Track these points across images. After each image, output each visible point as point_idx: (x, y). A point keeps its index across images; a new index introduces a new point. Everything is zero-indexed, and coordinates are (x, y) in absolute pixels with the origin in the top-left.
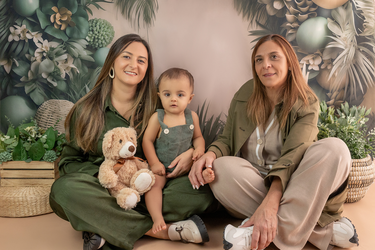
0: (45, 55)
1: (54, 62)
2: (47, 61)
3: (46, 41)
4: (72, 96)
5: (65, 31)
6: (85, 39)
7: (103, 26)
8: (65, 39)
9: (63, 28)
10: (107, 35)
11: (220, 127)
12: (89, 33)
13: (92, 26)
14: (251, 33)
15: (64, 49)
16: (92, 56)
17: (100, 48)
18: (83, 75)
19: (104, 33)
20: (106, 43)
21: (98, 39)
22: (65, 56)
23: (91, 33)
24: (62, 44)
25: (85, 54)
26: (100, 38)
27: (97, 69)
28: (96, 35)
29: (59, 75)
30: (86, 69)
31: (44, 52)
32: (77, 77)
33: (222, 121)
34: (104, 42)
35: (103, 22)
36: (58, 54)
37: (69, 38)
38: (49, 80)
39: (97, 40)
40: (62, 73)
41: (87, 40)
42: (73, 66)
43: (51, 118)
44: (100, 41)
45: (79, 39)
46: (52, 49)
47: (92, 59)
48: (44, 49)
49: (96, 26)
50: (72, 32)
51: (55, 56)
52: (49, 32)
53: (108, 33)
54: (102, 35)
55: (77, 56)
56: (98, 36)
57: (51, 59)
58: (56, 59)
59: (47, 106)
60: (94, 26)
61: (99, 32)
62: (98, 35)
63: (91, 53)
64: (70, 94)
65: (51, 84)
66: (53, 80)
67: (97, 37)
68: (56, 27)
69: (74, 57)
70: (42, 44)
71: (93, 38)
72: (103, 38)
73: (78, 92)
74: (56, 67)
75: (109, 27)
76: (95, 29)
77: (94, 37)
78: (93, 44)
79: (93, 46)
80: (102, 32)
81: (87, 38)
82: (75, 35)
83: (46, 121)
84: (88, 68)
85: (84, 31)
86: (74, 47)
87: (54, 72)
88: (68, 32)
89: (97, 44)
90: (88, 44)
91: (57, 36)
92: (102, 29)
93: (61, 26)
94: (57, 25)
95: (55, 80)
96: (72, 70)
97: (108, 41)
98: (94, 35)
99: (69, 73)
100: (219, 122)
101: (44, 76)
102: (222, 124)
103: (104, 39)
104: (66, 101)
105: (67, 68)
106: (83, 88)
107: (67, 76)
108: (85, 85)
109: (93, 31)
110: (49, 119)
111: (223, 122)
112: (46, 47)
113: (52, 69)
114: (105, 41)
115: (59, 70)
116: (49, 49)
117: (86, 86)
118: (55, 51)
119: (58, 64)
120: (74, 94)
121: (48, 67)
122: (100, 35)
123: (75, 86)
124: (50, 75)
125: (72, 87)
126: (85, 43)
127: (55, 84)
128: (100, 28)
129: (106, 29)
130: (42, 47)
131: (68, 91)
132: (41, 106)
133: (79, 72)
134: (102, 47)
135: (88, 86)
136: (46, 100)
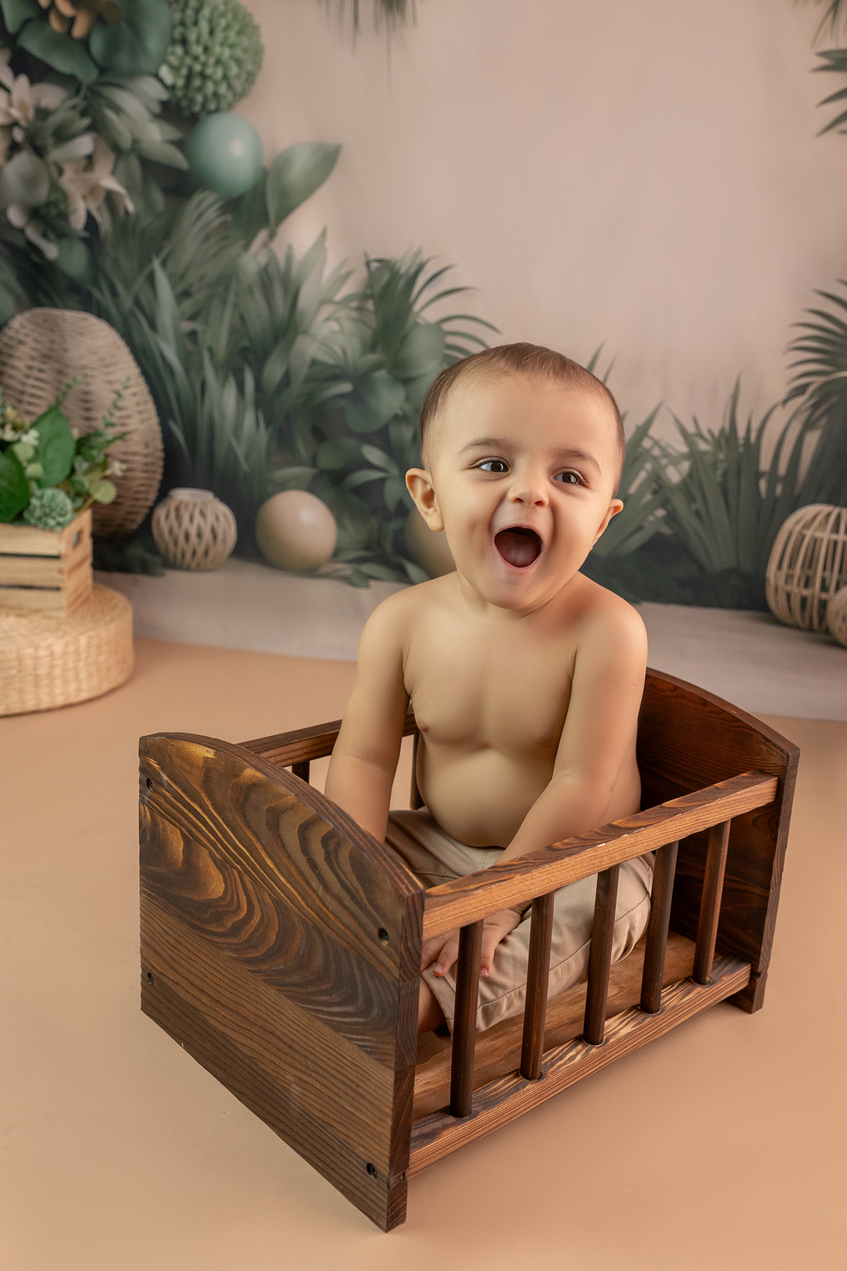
0: (18, 135)
1: (47, 165)
2: (24, 160)
3: (23, 80)
4: (106, 299)
5: (85, 42)
6: (157, 76)
7: (223, 23)
8: (88, 75)
9: (79, 30)
10: (238, 62)
11: (648, 466)
12: (173, 53)
13: (183, 24)
14: (823, 62)
15: (83, 113)
16: (180, 145)
17: (210, 113)
18: (146, 221)
19: (227, 53)
20: (230, 96)
21: (203, 76)
22: (84, 145)
23: (179, 50)
24: (77, 92)
25: (156, 136)
26: (209, 71)
27: (197, 197)
28: (196, 58)
29: (64, 216)
30: (159, 199)
31: (15, 124)
32: (124, 224)
33: (656, 443)
34: (223, 89)
35: (222, 8)
36: (63, 135)
37: (102, 70)
38: (33, 234)
39: (197, 82)
40: (75, 211)
41: (161, 81)
42: (111, 183)
43: (37, 379)
44: (210, 87)
45: (134, 74)
46: (42, 113)
47: (179, 159)
48: (16, 113)
49: (196, 23)
50: (113, 46)
51: (50, 141)
52: (32, 45)
53: (239, 53)
54: (218, 62)
55: (126, 143)
56: (205, 65)
57: (39, 152)
58: (56, 154)
59: (26, 331)
60: (189, 21)
61: (206, 49)
62: (203, 58)
63: (175, 134)
64: (101, 290)
65: (38, 251)
66: (45, 236)
67: (198, 68)
68: (55, 24)
69: (116, 149)
70: (8, 90)
71: (184, 71)
72: (219, 73)
73: (128, 286)
74: (55, 187)
75: (246, 26)
76: (192, 37)
77: (190, 69)
78: (185, 96)
79: (184, 103)
80: (217, 50)
81: (165, 72)
82: (123, 61)
83: (19, 387)
84: (166, 191)
85: (153, 43)
86: (118, 110)
87: (48, 204)
88: (97, 45)
89: (199, 98)
90: (164, 96)
91: (61, 63)
92: (219, 36)
93: (71, 21)
94: (61, 16)
95: (51, 235)
96: (110, 199)
97: (238, 85)
98: (188, 61)
99: (99, 209)
100: (646, 443)
101: (15, 217)
102: (656, 452)
103: (225, 77)
104: (84, 319)
105: (93, 190)
106: (146, 272)
107: (91, 222)
108: (150, 261)
109: (184, 42)
110: (31, 381)
111: (662, 449)
112: (22, 107)
113: (42, 193)
114: (230, 87)
115: (65, 196)
116: (31, 114)
117: (156, 264)
118: (53, 121)
119: (61, 171)
120: (114, 293)
121: (30, 182)
122: (212, 61)
123: (116, 260)
124: (35, 213)
125: (107, 264)
126: (153, 91)
127: (51, 251)
128: (212, 32)
129: (232, 36)
130: (10, 104)
131: (95, 281)
132: (6, 330)
133: (131, 207)
134: (217, 110)
135: (164, 264)
136: (21, 308)
